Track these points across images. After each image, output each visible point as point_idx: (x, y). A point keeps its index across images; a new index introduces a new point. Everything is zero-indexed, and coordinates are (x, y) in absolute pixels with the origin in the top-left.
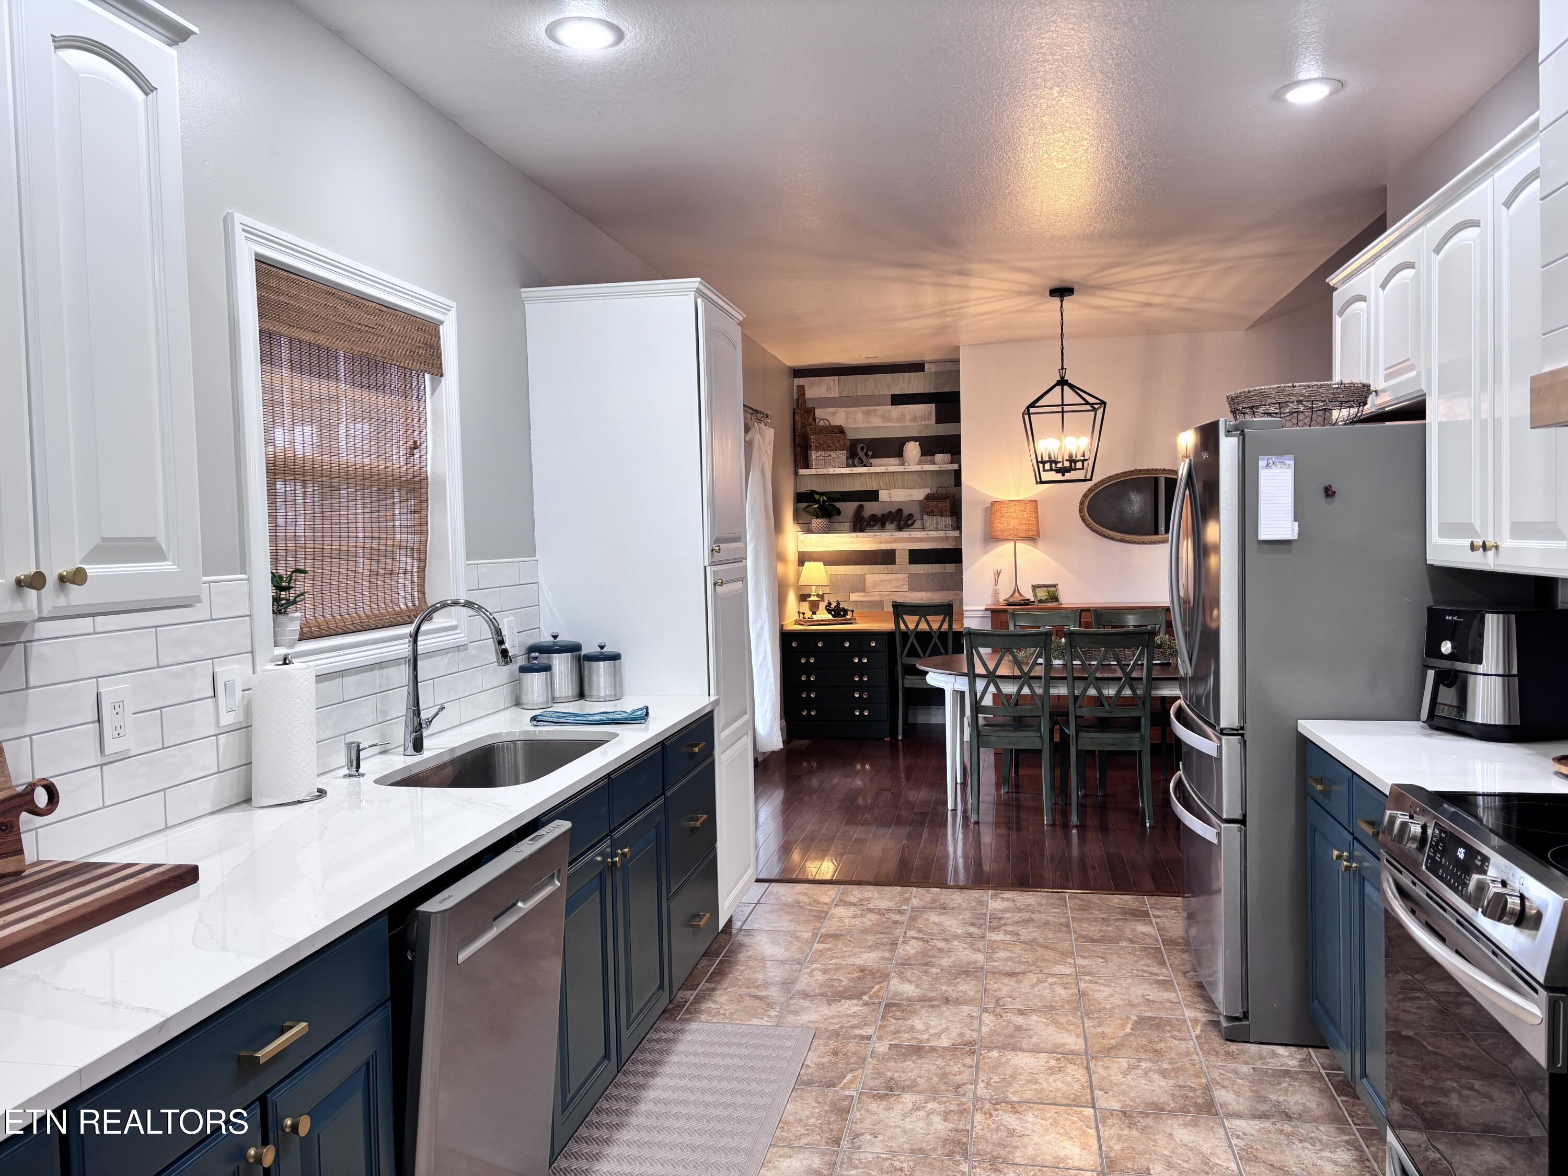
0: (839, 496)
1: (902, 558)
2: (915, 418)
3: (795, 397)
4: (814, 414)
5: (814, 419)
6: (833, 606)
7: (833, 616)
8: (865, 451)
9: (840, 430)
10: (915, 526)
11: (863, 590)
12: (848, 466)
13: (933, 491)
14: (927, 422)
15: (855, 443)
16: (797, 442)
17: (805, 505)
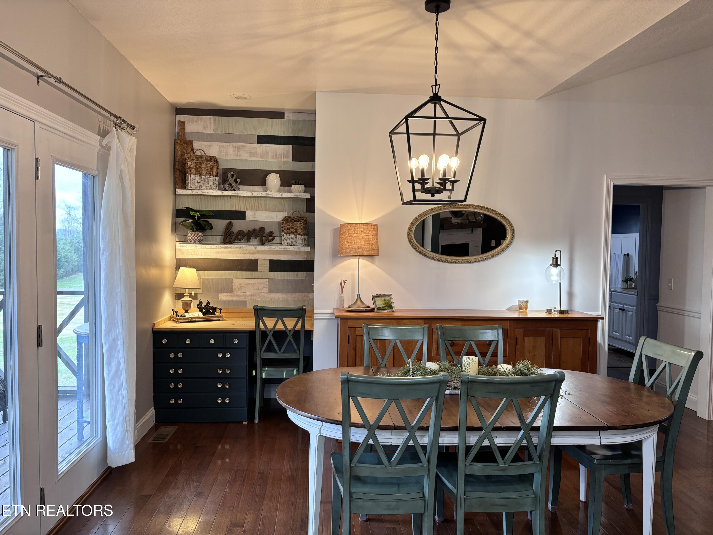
0: (212, 214)
1: (264, 266)
2: (276, 155)
3: (177, 130)
4: (193, 146)
5: (192, 149)
6: (203, 305)
7: (204, 314)
8: (234, 178)
9: (215, 160)
10: (274, 241)
11: (231, 291)
12: (220, 189)
13: (290, 214)
14: (285, 160)
15: (226, 171)
16: (176, 167)
17: (183, 219)
